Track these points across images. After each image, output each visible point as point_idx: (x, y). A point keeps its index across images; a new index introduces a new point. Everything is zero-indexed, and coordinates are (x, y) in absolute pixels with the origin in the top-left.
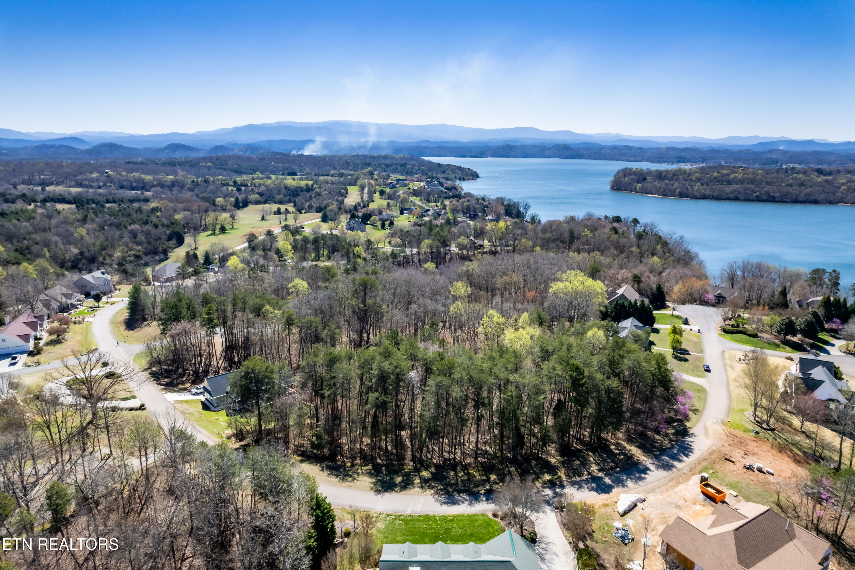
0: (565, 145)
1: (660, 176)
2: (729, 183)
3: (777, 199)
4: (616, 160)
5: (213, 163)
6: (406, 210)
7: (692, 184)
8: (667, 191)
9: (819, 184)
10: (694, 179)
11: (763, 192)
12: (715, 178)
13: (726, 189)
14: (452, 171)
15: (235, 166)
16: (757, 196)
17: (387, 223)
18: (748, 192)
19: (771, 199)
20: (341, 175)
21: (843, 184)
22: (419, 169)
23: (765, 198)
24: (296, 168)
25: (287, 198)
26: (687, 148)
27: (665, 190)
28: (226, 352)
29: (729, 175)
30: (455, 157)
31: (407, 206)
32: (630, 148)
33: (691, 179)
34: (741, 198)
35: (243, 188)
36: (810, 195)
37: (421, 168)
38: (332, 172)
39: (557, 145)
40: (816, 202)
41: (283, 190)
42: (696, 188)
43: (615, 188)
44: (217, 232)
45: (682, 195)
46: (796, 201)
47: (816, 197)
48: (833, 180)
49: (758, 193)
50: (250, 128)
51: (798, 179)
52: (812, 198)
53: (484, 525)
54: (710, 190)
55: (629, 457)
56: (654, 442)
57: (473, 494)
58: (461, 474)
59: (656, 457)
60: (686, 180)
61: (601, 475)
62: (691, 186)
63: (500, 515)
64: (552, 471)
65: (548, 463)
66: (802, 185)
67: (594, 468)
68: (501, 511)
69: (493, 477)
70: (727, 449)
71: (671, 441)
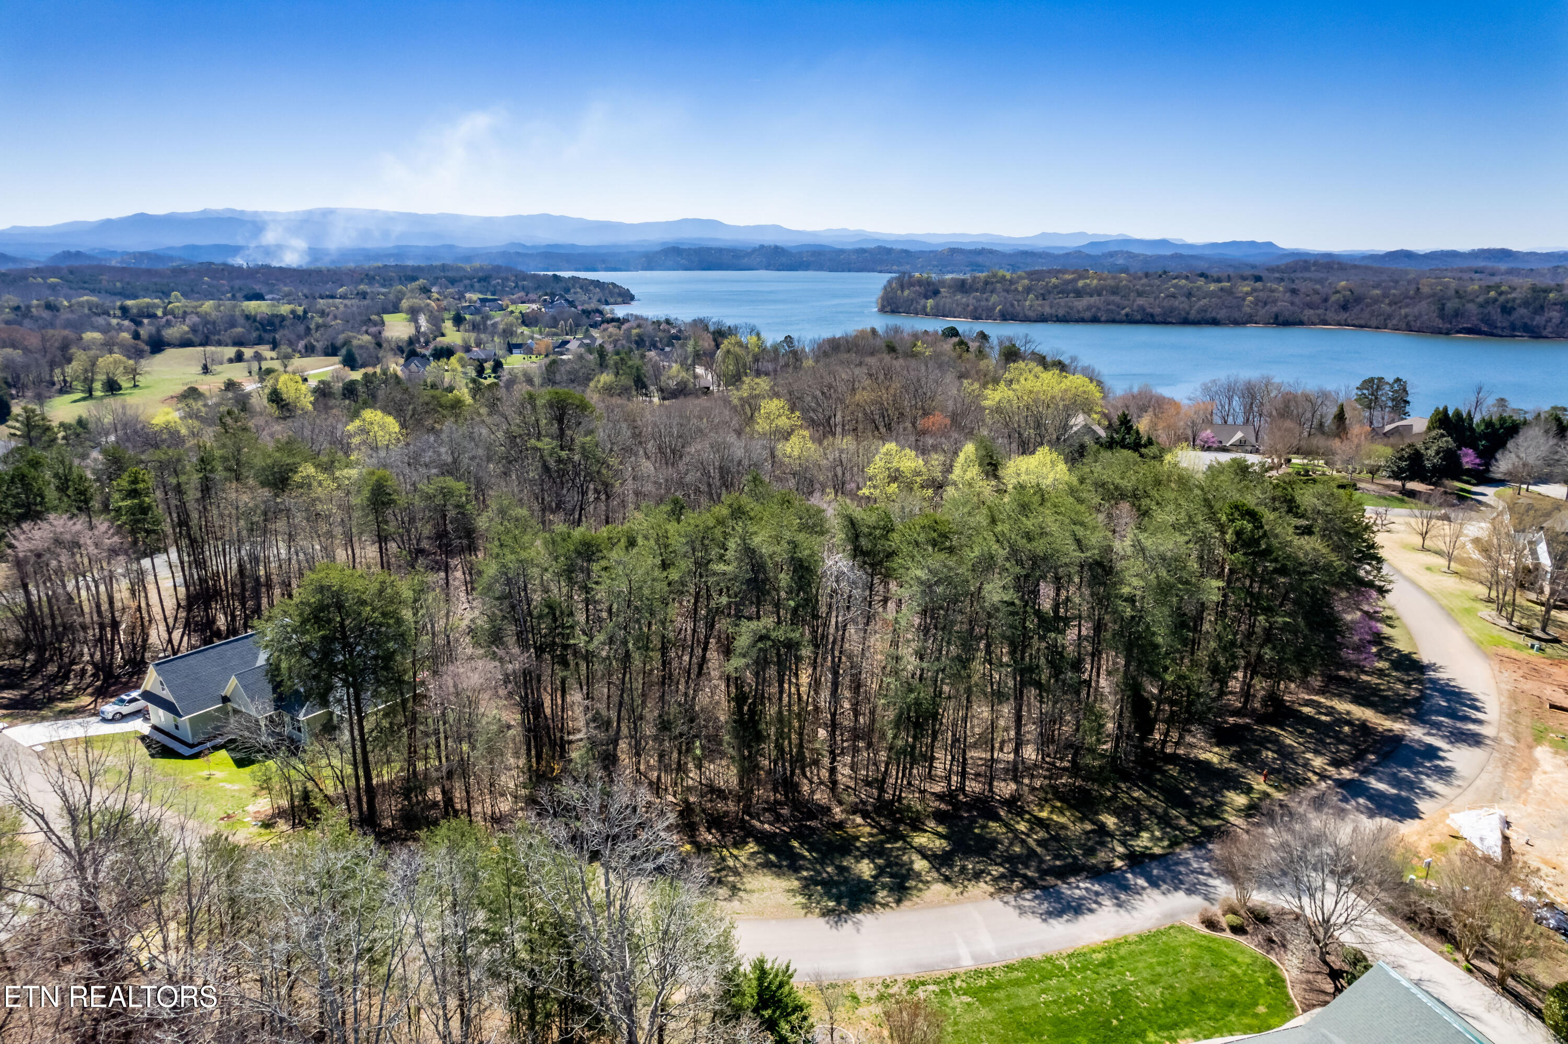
0: (776, 247)
1: (963, 287)
2: (1079, 293)
3: (1158, 319)
4: (869, 271)
5: (61, 278)
6: (519, 346)
7: (1019, 297)
8: (980, 310)
9: (1212, 294)
10: (1020, 289)
11: (1135, 307)
12: (1055, 287)
13: (1076, 303)
14: (581, 288)
15: (118, 284)
16: (1127, 315)
17: (488, 365)
18: (1112, 307)
19: (1148, 319)
20: (364, 295)
21: (1247, 294)
22: (517, 286)
23: (1139, 317)
24: (258, 288)
25: (255, 334)
26: (983, 249)
27: (976, 309)
28: (189, 609)
29: (1075, 281)
31: (515, 341)
32: (889, 251)
33: (1016, 290)
34: (1103, 319)
35: (146, 321)
36: (1206, 311)
37: (520, 283)
38: (341, 290)
39: (762, 247)
40: (1215, 322)
41: (242, 321)
42: (1028, 303)
43: (888, 309)
44: (98, 393)
45: (1007, 316)
46: (1186, 322)
47: (1214, 314)
48: (1231, 287)
49: (1127, 310)
50: (141, 221)
51: (1182, 287)
52: (1209, 315)
53: (1207, 959)
54: (1051, 307)
55: (1364, 728)
56: (1375, 690)
57: (1103, 874)
58: (1022, 827)
59: (1419, 718)
60: (1008, 291)
61: (1347, 774)
62: (1019, 301)
63: (1224, 921)
64: (1233, 781)
65: (1207, 764)
66: (1189, 295)
67: (1318, 762)
68: (1216, 911)
69: (1110, 821)
70: (1530, 686)
71: (1408, 684)
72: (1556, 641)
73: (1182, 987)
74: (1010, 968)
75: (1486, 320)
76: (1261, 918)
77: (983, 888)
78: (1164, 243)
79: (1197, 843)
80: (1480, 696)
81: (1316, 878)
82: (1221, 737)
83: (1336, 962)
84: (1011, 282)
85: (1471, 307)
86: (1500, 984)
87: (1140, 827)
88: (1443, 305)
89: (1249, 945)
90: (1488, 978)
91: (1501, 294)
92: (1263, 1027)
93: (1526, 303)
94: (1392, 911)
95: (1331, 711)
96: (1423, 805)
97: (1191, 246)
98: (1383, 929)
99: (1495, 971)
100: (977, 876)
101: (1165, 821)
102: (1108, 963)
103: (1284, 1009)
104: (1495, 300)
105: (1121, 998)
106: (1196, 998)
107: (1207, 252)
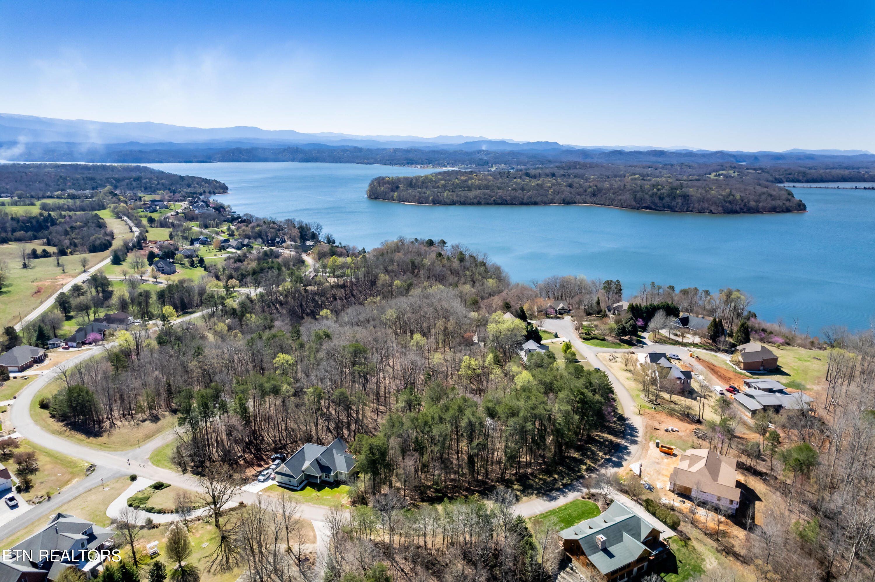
1: (411, 183)
2: (470, 189)
3: (509, 202)
4: (351, 163)
6: (196, 240)
7: (441, 191)
8: (422, 199)
9: (534, 188)
11: (498, 196)
12: (457, 184)
13: (469, 194)
14: (198, 184)
16: (494, 201)
18: (487, 196)
21: (550, 187)
22: (158, 184)
23: (500, 202)
27: (420, 198)
29: (466, 181)
30: (180, 162)
32: (360, 150)
33: (439, 187)
36: (531, 198)
39: (289, 148)
40: (536, 204)
42: (445, 194)
43: (373, 197)
45: (436, 202)
47: (535, 199)
48: (542, 183)
49: (494, 198)
52: (533, 200)
53: (584, 505)
54: (457, 197)
55: (611, 442)
56: (613, 428)
57: (558, 490)
58: (537, 480)
59: (624, 438)
60: (434, 187)
61: (608, 457)
62: (440, 193)
63: (586, 497)
64: (582, 462)
65: (575, 458)
66: (523, 189)
67: (601, 454)
68: (584, 495)
69: (556, 476)
70: (650, 422)
71: (621, 426)
72: (659, 404)
73: (580, 512)
74: (547, 513)
75: (653, 203)
76: (593, 495)
77: (534, 496)
78: (503, 142)
79: (577, 480)
80: (638, 428)
81: (603, 485)
82: (578, 449)
83: (608, 502)
84: (436, 182)
85: (647, 197)
86: (636, 501)
87: (564, 477)
88: (636, 195)
89: (591, 501)
90: (635, 501)
91: (658, 190)
92: (596, 516)
93: (668, 196)
94: (618, 490)
95: (603, 438)
96: (624, 463)
97: (517, 144)
98: (616, 494)
99: (635, 498)
100: (532, 494)
101: (568, 475)
102: (565, 509)
103: (599, 512)
104: (657, 193)
105: (570, 515)
106: (583, 513)
107: (525, 148)
